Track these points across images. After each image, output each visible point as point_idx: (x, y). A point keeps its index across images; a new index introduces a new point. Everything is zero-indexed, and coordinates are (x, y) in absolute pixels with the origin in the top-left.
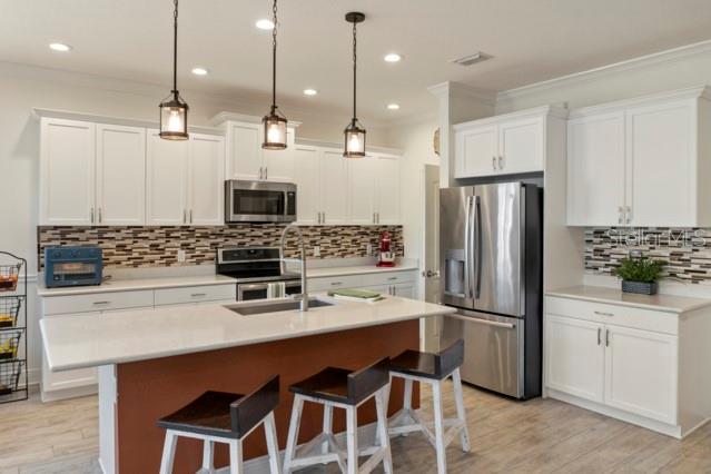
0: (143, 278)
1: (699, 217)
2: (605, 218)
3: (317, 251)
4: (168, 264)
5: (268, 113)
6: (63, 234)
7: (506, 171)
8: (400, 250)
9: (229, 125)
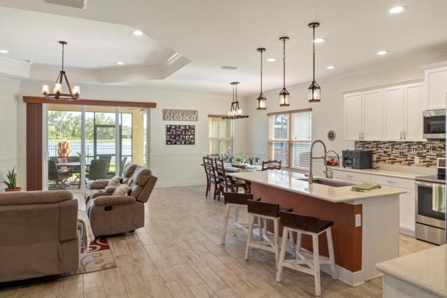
0: (395, 170)
4: (409, 164)
6: (363, 145)
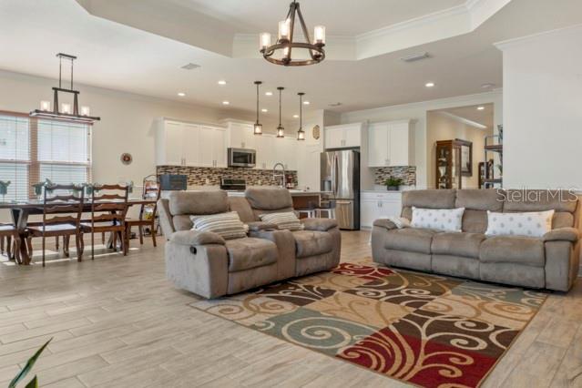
1: (409, 162)
2: (381, 164)
3: (259, 182)
4: (203, 184)
5: (278, 126)
6: (165, 170)
7: (347, 146)
8: (296, 183)
9: (230, 124)
